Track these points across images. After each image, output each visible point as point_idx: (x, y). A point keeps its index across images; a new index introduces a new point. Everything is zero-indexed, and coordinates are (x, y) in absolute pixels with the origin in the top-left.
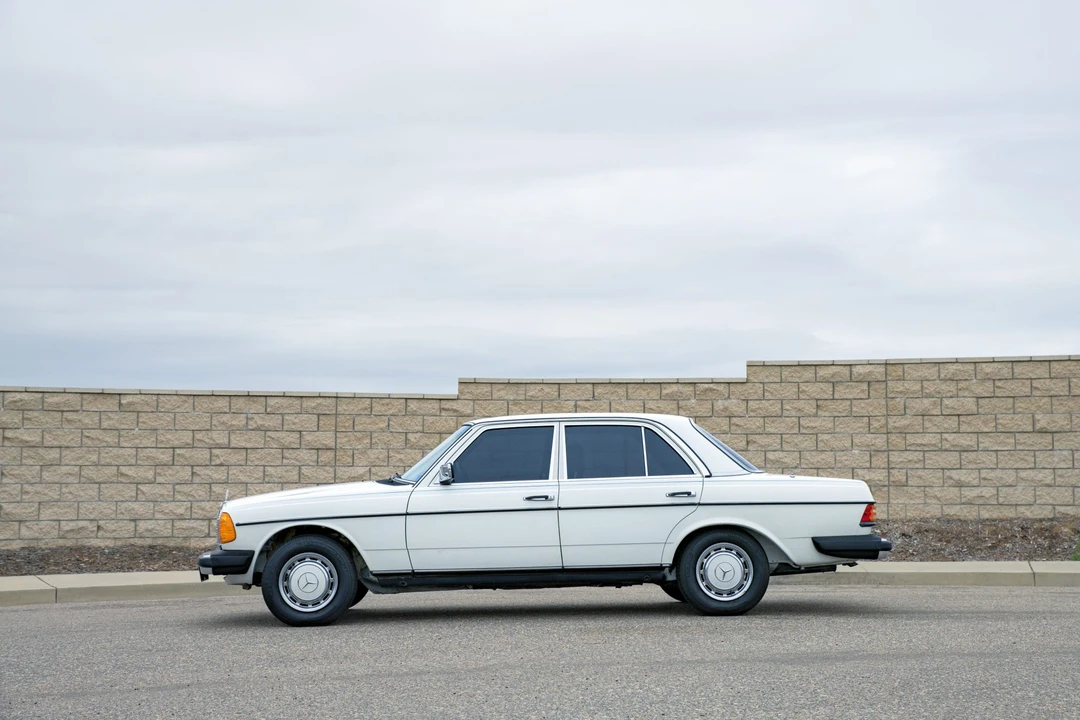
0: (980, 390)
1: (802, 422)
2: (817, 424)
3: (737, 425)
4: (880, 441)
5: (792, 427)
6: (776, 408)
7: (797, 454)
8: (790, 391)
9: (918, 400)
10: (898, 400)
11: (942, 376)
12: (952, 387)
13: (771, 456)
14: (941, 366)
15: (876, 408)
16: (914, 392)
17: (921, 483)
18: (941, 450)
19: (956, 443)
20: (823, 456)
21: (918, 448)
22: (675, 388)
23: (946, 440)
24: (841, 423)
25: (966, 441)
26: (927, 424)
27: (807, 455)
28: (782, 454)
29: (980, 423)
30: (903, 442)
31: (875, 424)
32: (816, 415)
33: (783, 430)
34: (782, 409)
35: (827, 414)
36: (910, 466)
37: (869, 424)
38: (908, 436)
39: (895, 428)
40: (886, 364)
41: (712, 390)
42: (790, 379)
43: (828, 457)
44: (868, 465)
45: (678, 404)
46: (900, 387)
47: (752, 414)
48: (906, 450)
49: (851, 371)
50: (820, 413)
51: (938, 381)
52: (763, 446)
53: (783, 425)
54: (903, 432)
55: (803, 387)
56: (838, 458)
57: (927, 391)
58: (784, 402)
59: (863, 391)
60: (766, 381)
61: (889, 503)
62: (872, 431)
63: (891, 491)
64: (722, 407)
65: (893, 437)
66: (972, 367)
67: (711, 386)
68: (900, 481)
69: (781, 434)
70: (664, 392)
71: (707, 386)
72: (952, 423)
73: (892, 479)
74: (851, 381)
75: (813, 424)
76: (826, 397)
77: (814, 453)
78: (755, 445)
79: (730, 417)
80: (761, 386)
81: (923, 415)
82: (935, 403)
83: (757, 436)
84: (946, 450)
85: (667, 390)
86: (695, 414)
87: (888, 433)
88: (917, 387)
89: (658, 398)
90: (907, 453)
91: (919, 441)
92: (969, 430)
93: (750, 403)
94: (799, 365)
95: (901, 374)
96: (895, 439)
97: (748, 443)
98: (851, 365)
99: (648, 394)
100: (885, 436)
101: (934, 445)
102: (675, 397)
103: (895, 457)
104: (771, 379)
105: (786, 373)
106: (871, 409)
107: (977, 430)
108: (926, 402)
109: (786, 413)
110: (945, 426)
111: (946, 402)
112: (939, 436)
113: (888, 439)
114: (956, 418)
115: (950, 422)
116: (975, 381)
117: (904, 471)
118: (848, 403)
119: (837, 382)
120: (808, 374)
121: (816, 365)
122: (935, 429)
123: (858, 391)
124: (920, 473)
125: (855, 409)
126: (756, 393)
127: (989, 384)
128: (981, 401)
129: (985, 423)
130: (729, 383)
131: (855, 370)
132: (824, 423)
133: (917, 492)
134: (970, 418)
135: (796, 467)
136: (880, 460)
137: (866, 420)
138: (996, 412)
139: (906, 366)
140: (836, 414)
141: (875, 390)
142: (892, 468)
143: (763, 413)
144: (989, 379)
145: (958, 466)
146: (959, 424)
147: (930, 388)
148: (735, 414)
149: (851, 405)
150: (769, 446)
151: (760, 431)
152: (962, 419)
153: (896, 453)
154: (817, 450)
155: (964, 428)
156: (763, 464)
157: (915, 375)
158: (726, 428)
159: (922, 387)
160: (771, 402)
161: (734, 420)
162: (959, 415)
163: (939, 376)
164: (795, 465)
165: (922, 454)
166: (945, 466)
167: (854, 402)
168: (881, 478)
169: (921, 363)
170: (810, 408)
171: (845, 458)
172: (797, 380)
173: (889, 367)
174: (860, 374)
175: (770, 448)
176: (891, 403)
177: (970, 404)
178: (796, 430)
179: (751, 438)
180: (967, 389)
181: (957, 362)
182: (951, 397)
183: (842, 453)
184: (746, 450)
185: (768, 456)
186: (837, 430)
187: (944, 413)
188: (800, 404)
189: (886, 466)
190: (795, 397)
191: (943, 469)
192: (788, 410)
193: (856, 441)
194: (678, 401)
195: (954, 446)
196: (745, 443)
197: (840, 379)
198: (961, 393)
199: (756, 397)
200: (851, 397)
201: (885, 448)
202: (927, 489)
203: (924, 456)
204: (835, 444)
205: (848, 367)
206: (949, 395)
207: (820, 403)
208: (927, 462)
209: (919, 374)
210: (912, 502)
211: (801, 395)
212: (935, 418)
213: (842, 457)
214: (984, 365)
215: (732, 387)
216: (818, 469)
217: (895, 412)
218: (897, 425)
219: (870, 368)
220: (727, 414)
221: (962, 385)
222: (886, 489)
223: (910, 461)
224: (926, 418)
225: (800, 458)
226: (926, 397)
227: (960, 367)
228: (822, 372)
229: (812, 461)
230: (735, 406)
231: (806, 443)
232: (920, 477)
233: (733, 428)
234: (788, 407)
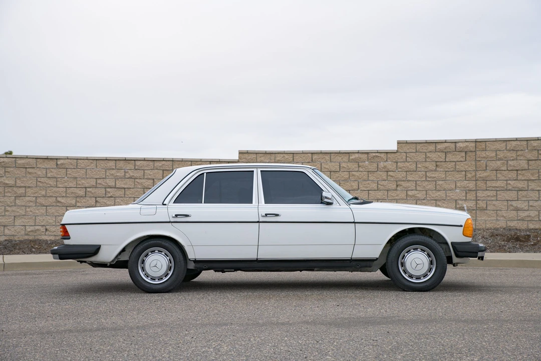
0: (529, 156)
1: (427, 174)
2: (436, 176)
3: (391, 176)
4: (472, 185)
5: (422, 177)
6: (413, 167)
7: (424, 192)
8: (421, 157)
9: (494, 162)
10: (482, 162)
11: (508, 148)
12: (514, 155)
13: (410, 193)
14: (507, 142)
15: (470, 166)
16: (491, 157)
17: (495, 208)
18: (506, 190)
19: (515, 186)
20: (439, 193)
21: (493, 189)
22: (357, 155)
23: (510, 184)
24: (449, 175)
25: (520, 185)
26: (499, 175)
27: (430, 192)
28: (416, 192)
29: (529, 175)
30: (485, 185)
31: (469, 175)
32: (435, 170)
33: (417, 179)
34: (416, 167)
35: (442, 170)
36: (488, 199)
37: (466, 175)
38: (488, 182)
39: (480, 177)
40: (476, 141)
41: (377, 156)
42: (421, 150)
43: (442, 194)
44: (465, 198)
45: (359, 164)
46: (483, 154)
47: (400, 170)
48: (486, 190)
49: (456, 146)
50: (438, 169)
51: (505, 151)
52: (406, 188)
53: (417, 176)
54: (485, 180)
55: (428, 155)
56: (448, 194)
57: (499, 157)
58: (418, 163)
59: (462, 157)
60: (408, 151)
61: (476, 219)
62: (467, 179)
63: (477, 213)
64: (383, 166)
65: (479, 183)
66: (525, 143)
67: (377, 154)
68: (483, 207)
69: (416, 181)
70: (351, 158)
71: (374, 154)
72: (513, 175)
73: (478, 206)
74: (456, 151)
75: (433, 175)
76: (441, 160)
77: (434, 192)
78: (401, 187)
79: (387, 172)
80: (405, 154)
81: (496, 170)
82: (503, 163)
83: (402, 182)
84: (509, 190)
85: (353, 157)
86: (368, 170)
87: (476, 180)
88: (494, 154)
89: (348, 161)
90: (487, 192)
91: (494, 185)
92: (523, 179)
93: (399, 164)
94: (426, 143)
95: (484, 147)
96: (481, 184)
97: (397, 186)
98: (456, 142)
99: (342, 159)
100: (474, 182)
101: (503, 187)
102: (357, 161)
103: (480, 194)
104: (411, 150)
105: (419, 147)
106: (467, 167)
107: (528, 179)
108: (499, 163)
109: (418, 169)
110: (509, 176)
111: (510, 163)
112: (505, 182)
113: (476, 183)
114: (516, 172)
115: (512, 174)
116: (527, 151)
117: (485, 201)
118: (454, 163)
119: (448, 152)
120: (432, 147)
121: (435, 143)
122: (503, 178)
123: (459, 157)
124: (494, 202)
125: (457, 167)
126: (402, 158)
127: (535, 153)
128: (530, 162)
129: (532, 174)
130: (387, 153)
131: (458, 145)
132: (440, 175)
133: (492, 213)
134: (524, 172)
135: (424, 199)
136: (471, 196)
137: (464, 173)
138: (539, 168)
139: (487, 143)
140: (446, 170)
141: (469, 156)
142: (479, 200)
143: (406, 169)
144: (535, 150)
145: (516, 199)
146: (517, 175)
147: (501, 155)
148: (390, 170)
149: (455, 165)
150: (409, 187)
151: (404, 179)
152: (519, 172)
153: (481, 192)
154: (436, 190)
155: (520, 177)
156: (405, 198)
157: (493, 147)
158: (385, 178)
159: (496, 154)
160: (410, 163)
161: (390, 173)
162: (517, 170)
163: (506, 148)
164: (423, 198)
165: (495, 192)
166: (509, 199)
167: (457, 163)
168: (472, 206)
169: (496, 141)
170: (432, 166)
171: (451, 194)
172: (425, 151)
173: (477, 143)
174: (461, 147)
175: (409, 189)
176: (478, 163)
177: (524, 164)
178: (424, 179)
179: (399, 183)
180: (522, 155)
181: (517, 140)
182: (513, 160)
183: (450, 192)
184: (396, 190)
185: (408, 193)
186: (448, 178)
187: (509, 169)
188: (427, 164)
189: (475, 198)
190: (424, 160)
191: (507, 200)
192: (420, 168)
193: (458, 184)
194: (359, 162)
195: (514, 187)
196: (395, 186)
197: (449, 150)
198: (518, 158)
199: (402, 160)
200: (455, 160)
201: (473, 189)
202: (498, 212)
203: (497, 193)
204: (446, 186)
205: (454, 144)
206: (511, 159)
207: (438, 163)
208: (498, 196)
209: (495, 147)
210: (489, 219)
211: (427, 159)
212: (503, 172)
213: (450, 194)
214: (532, 142)
215: (389, 155)
216: (436, 200)
217: (481, 169)
218: (481, 176)
219: (467, 144)
220: (386, 170)
221: (519, 153)
222: (475, 211)
223: (489, 196)
224: (498, 172)
225: (426, 194)
226: (499, 160)
227: (518, 143)
228: (439, 146)
229: (433, 196)
230: (390, 165)
231: (429, 186)
232: (494, 205)
233: (389, 177)
234: (420, 166)
